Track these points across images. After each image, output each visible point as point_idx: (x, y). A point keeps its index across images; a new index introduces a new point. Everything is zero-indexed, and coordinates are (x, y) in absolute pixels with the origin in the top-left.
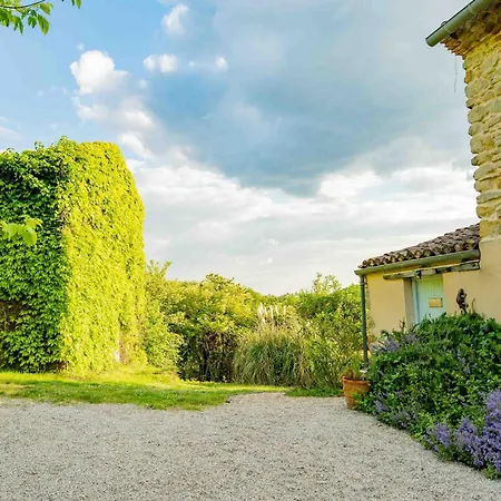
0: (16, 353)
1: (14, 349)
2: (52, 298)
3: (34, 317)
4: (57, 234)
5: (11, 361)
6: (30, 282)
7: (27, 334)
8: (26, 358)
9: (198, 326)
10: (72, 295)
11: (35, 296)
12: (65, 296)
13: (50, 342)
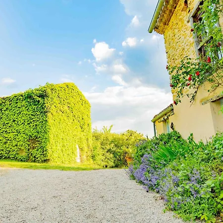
0: (35, 157)
1: (34, 155)
2: (45, 137)
3: (39, 144)
4: (46, 116)
5: (33, 159)
6: (38, 132)
7: (38, 150)
8: (38, 158)
9: (121, 151)
10: (51, 136)
11: (40, 137)
12: (49, 136)
13: (45, 153)
